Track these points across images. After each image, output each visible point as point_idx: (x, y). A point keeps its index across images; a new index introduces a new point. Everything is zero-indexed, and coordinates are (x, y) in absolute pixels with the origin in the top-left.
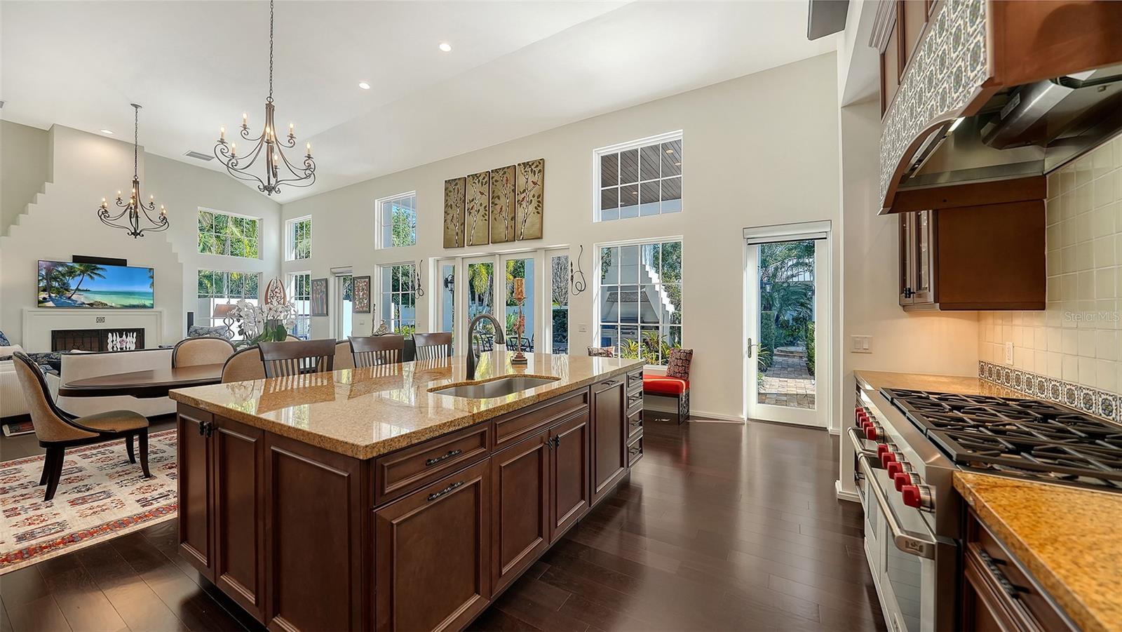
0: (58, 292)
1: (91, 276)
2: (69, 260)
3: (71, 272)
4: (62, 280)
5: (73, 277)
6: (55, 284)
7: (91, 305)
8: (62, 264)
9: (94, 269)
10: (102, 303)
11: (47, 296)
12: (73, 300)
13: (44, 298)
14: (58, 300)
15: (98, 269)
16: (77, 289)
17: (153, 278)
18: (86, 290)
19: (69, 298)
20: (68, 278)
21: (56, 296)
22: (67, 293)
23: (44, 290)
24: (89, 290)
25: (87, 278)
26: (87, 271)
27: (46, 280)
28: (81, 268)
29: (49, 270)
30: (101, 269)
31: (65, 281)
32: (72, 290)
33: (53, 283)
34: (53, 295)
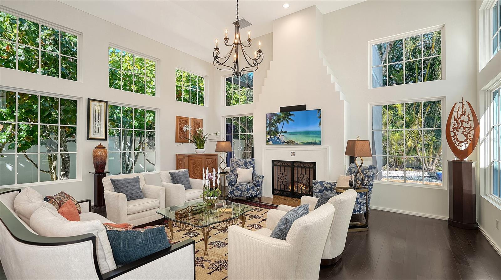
0: (274, 135)
1: (288, 122)
2: (278, 111)
3: (279, 120)
4: (275, 125)
5: (280, 123)
6: (273, 129)
7: (287, 143)
8: (275, 114)
9: (288, 116)
10: (293, 142)
11: (269, 137)
12: (280, 140)
13: (269, 139)
14: (274, 140)
15: (291, 114)
16: (282, 132)
17: (320, 117)
19: (278, 138)
20: (277, 123)
22: (277, 134)
23: (268, 133)
24: (287, 132)
25: (286, 122)
26: (286, 117)
27: (269, 126)
28: (283, 116)
29: (270, 119)
30: (292, 114)
31: (277, 126)
32: (279, 132)
33: (272, 128)
34: (272, 136)
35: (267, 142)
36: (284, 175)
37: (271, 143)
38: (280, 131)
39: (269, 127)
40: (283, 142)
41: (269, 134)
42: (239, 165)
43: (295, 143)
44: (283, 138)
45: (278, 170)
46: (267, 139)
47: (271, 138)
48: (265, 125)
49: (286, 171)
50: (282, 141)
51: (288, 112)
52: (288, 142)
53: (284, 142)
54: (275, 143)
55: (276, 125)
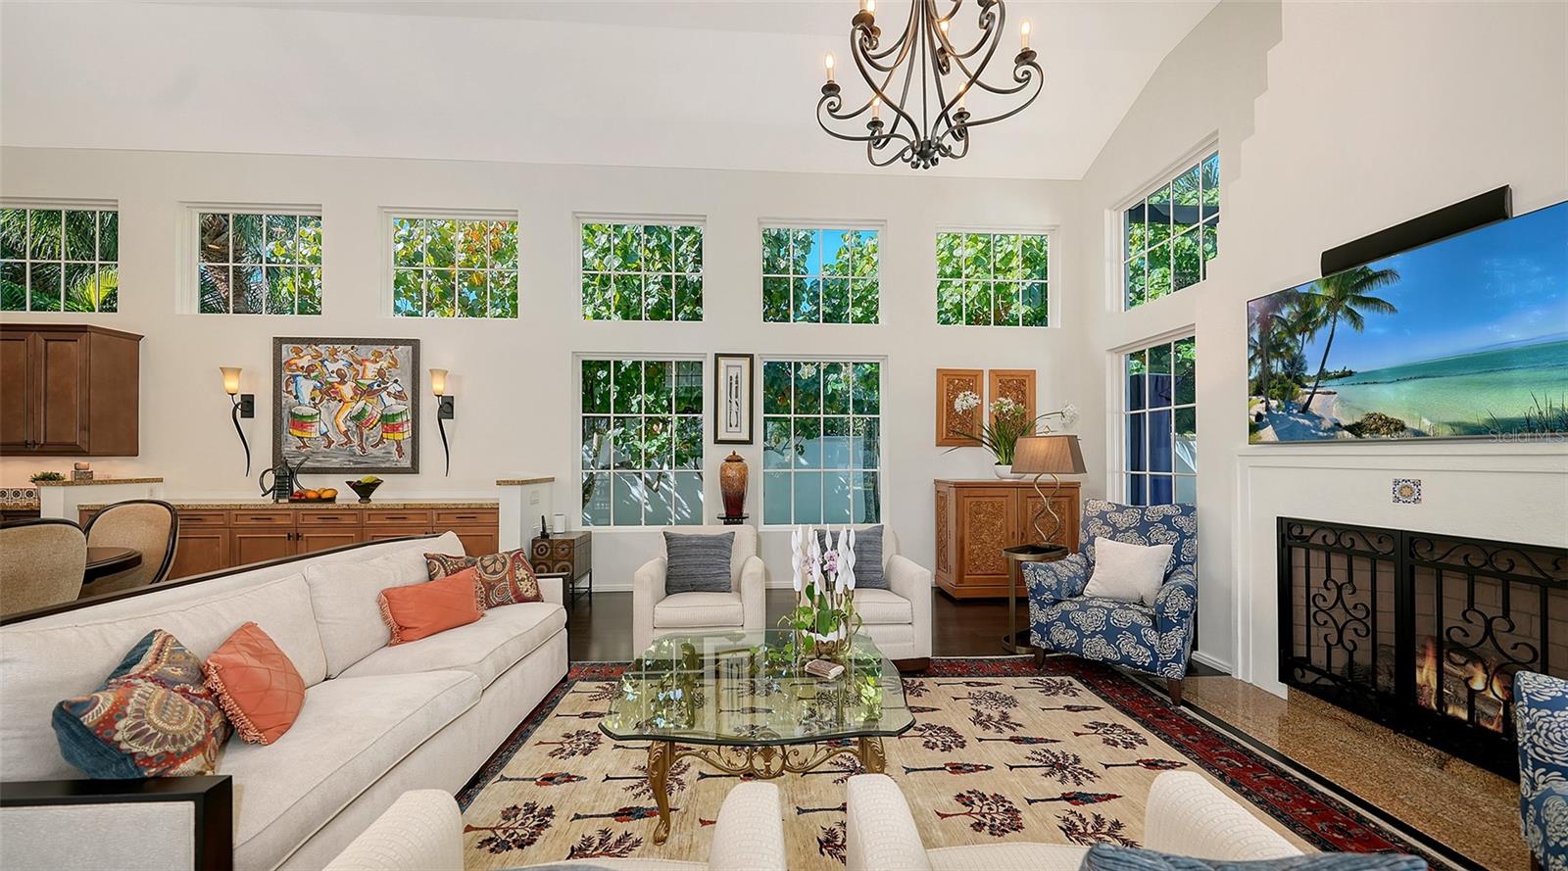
0: (1286, 395)
1: (1355, 319)
2: (1309, 275)
3: (1307, 321)
4: (1289, 349)
5: (1312, 332)
6: (1277, 366)
7: (1356, 429)
9: (1359, 286)
10: (1388, 422)
11: (1260, 408)
12: (1314, 418)
13: (1259, 417)
14: (1283, 419)
15: (1376, 276)
16: (1323, 375)
18: (1347, 374)
19: (1305, 409)
20: (1299, 337)
21: (1278, 406)
22: (1301, 390)
23: (1258, 389)
24: (1351, 373)
25: (1343, 324)
26: (1344, 298)
27: (1262, 356)
28: (1330, 292)
29: (1265, 324)
30: (1383, 274)
31: (1296, 351)
32: (1310, 379)
33: (1274, 363)
34: (1274, 403)
35: (1254, 429)
36: (1349, 600)
37: (1268, 433)
38: (1312, 371)
39: (1259, 361)
40: (1329, 430)
41: (1258, 392)
42: (1114, 526)
43: (1403, 428)
44: (1328, 406)
45: (1314, 569)
46: (1253, 419)
47: (1268, 409)
48: (1245, 354)
49: (1362, 577)
50: (1327, 424)
51: (1359, 268)
52: (1358, 425)
53: (1339, 425)
54: (1290, 436)
55: (1291, 345)
